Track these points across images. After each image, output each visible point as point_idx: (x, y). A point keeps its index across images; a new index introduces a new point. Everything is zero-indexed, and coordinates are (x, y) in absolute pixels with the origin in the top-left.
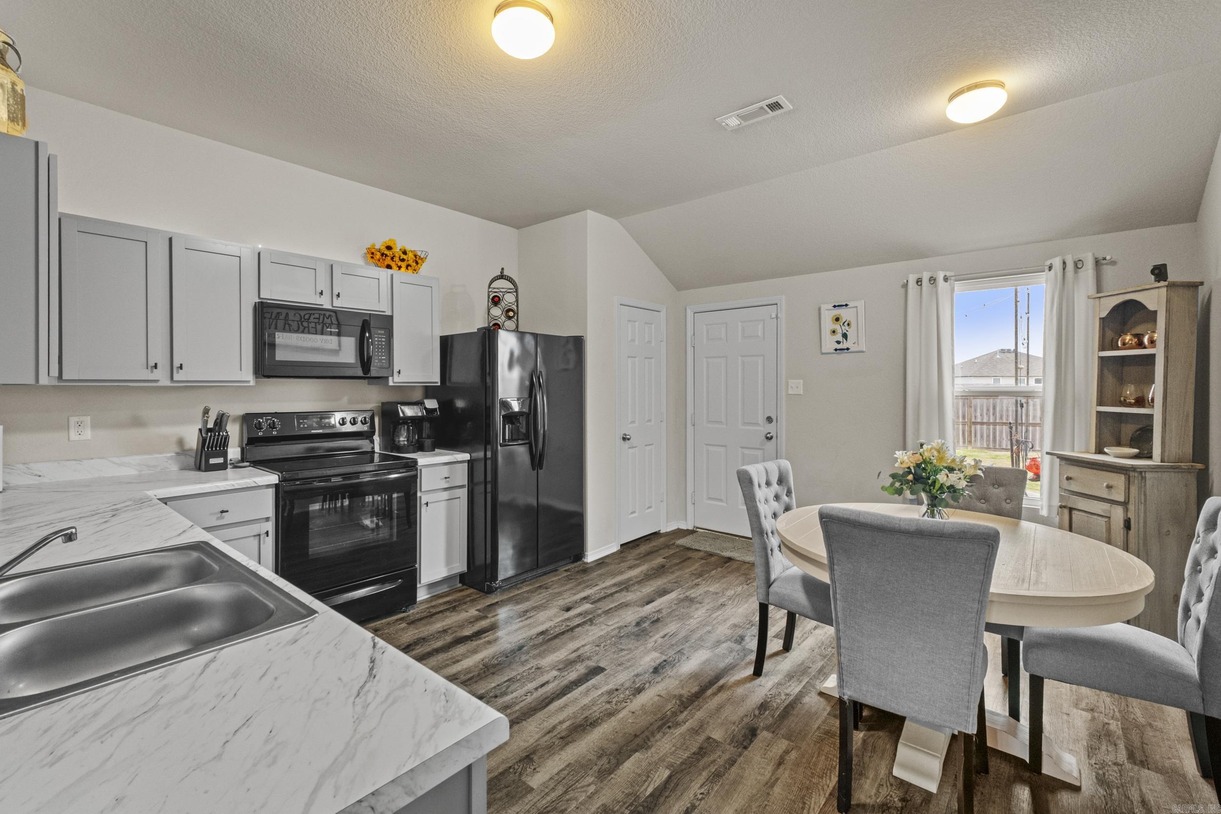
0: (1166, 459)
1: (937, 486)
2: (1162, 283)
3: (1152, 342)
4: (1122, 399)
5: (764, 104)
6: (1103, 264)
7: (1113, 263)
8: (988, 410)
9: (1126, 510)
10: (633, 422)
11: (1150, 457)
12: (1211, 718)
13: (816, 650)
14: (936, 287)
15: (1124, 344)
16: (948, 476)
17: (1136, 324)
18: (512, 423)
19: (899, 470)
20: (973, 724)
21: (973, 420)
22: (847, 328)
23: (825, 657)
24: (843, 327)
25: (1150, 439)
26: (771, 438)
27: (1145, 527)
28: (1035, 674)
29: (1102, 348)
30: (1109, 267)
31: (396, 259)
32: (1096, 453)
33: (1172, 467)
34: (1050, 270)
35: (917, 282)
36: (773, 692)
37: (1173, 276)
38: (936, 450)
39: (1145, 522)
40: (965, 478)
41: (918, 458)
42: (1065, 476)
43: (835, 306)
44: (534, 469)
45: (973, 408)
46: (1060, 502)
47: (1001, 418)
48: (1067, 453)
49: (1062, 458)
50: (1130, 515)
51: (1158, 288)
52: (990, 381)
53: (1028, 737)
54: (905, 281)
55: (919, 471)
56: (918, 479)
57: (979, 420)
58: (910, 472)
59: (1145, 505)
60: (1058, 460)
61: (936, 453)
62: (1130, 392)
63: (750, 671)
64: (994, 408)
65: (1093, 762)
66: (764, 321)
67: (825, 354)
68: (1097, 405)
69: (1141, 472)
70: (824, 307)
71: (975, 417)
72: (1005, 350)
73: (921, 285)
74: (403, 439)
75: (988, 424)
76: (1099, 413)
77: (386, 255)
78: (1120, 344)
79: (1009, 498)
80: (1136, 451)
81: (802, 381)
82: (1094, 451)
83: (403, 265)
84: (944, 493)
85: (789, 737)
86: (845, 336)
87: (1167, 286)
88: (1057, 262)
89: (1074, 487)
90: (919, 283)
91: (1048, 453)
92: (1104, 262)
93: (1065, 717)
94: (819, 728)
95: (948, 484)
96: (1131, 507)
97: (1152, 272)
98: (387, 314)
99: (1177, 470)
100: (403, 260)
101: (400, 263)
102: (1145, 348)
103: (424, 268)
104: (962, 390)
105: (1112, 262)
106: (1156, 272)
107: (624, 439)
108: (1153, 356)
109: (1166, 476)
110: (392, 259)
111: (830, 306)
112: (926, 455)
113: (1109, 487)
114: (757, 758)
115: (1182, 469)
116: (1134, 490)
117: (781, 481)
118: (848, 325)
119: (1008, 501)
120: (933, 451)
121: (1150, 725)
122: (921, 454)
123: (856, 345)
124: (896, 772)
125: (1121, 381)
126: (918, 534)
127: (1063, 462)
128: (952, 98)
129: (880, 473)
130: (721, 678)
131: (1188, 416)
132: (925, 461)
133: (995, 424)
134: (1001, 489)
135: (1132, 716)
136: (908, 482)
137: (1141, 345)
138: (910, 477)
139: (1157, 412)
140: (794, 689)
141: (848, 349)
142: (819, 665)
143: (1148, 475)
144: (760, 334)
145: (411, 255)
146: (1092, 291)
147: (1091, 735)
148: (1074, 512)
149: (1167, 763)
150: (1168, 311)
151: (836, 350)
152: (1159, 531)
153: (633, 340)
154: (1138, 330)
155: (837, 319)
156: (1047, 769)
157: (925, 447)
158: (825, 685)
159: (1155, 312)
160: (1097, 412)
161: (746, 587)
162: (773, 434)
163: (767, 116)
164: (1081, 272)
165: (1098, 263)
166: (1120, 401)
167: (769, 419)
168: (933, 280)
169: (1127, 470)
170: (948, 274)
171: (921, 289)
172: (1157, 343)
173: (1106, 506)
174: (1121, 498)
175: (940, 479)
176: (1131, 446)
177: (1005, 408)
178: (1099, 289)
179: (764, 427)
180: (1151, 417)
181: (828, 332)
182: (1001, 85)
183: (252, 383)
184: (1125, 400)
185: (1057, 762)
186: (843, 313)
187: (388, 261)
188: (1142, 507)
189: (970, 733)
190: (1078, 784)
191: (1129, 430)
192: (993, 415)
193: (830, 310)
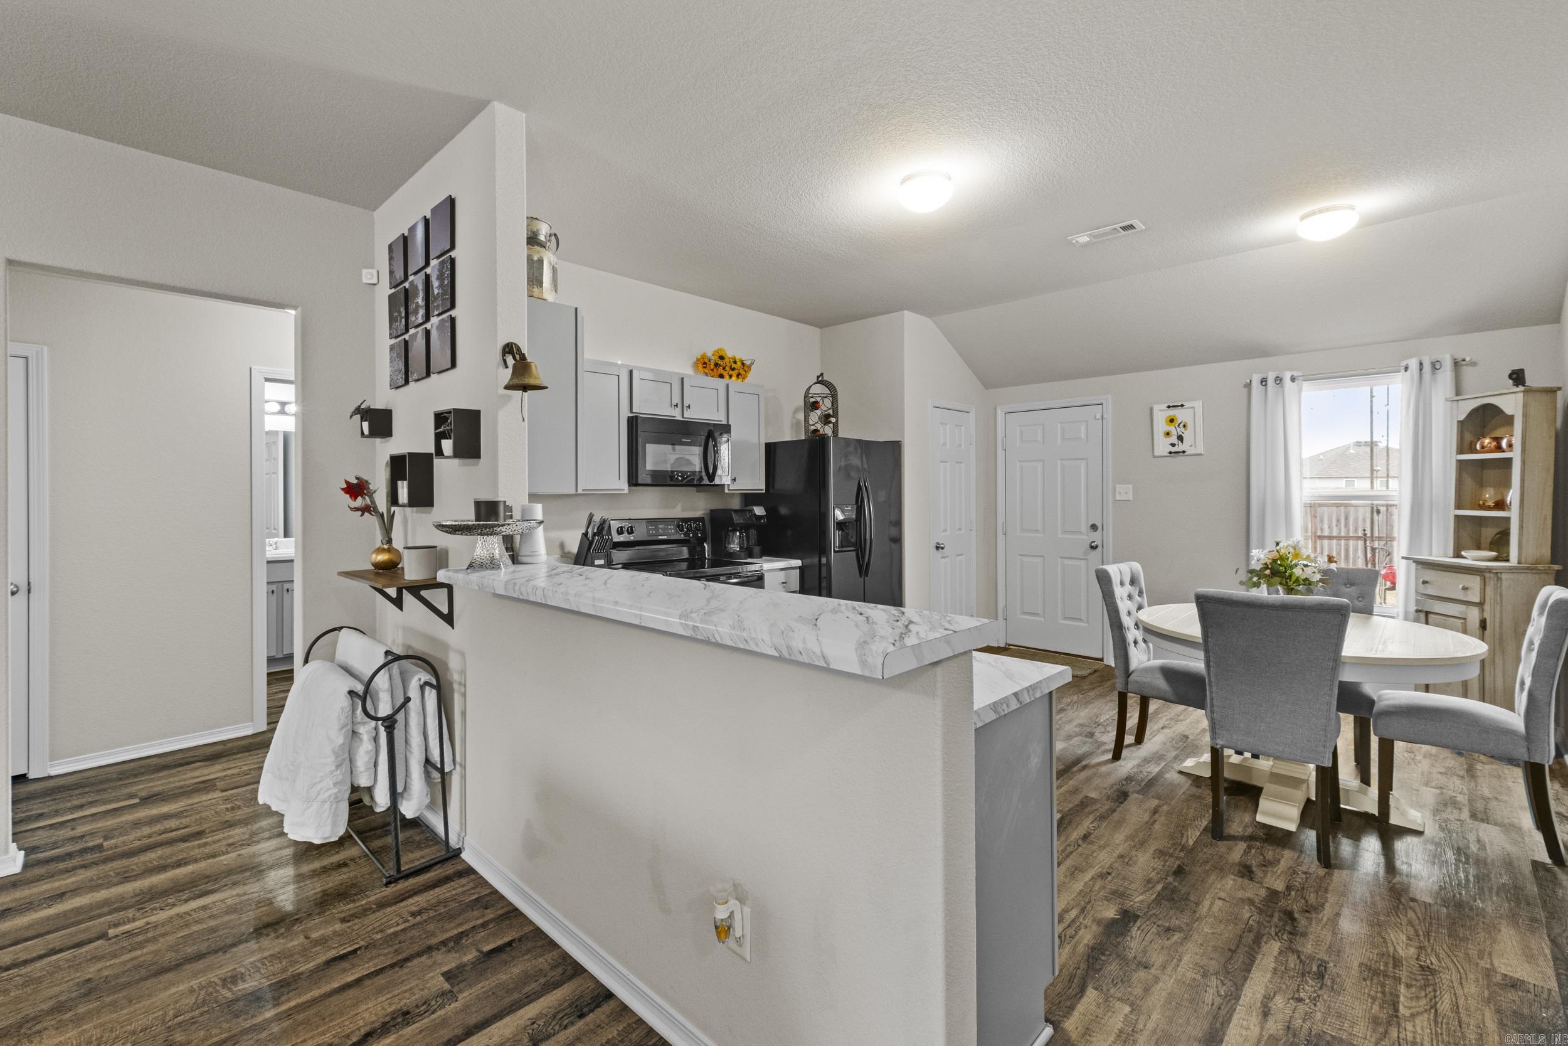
0: (1523, 561)
1: (1293, 579)
2: (1521, 388)
3: (1510, 446)
4: (1481, 502)
5: (1118, 226)
6: (1463, 365)
7: (1473, 364)
8: (1338, 521)
9: (1482, 611)
10: (945, 530)
11: (1508, 560)
12: (1535, 763)
13: (1168, 744)
14: (1282, 387)
15: (1483, 447)
16: (1303, 570)
17: (1495, 428)
18: (843, 530)
19: (1256, 565)
20: (1329, 759)
21: (1319, 534)
22: (1183, 430)
23: (1178, 748)
24: (1178, 428)
25: (1507, 543)
26: (1097, 547)
27: (1501, 626)
28: (1386, 737)
29: (1460, 451)
30: (1470, 368)
31: (727, 368)
32: (1454, 557)
33: (1527, 568)
34: (1406, 371)
35: (1262, 382)
36: (1135, 770)
37: (1530, 380)
38: (1292, 547)
39: (1501, 623)
40: (1319, 572)
41: (1275, 555)
42: (1421, 580)
43: (1169, 407)
44: (861, 577)
45: (1318, 519)
46: (1416, 606)
47: (1356, 530)
48: (1425, 557)
49: (1420, 563)
50: (1486, 616)
51: (1515, 393)
52: (1342, 483)
53: (1377, 796)
54: (1248, 381)
55: (1276, 567)
56: (1275, 573)
57: (1326, 533)
58: (1267, 568)
59: (1501, 606)
60: (1414, 564)
61: (1292, 550)
62: (1489, 495)
63: (1110, 756)
64: (1347, 518)
65: (1437, 818)
66: (1087, 421)
67: (1158, 457)
68: (1455, 509)
69: (1497, 573)
70: (1156, 408)
71: (1322, 529)
72: (1360, 442)
73: (1266, 385)
74: (735, 547)
75: (1339, 538)
76: (1457, 517)
77: (720, 366)
78: (1478, 447)
79: (1361, 596)
80: (1494, 554)
81: (1131, 486)
82: (1452, 555)
83: (734, 373)
84: (1300, 585)
85: (1159, 797)
86: (1180, 438)
87: (1524, 391)
88: (1413, 363)
89: (1431, 591)
90: (1264, 383)
91: (1403, 558)
92: (1464, 363)
93: (1415, 792)
94: (1184, 793)
95: (1304, 577)
96: (1487, 607)
97: (1510, 376)
98: (723, 423)
99: (1534, 571)
100: (733, 369)
101: (731, 372)
102: (1504, 451)
103: (752, 377)
104: (1311, 495)
105: (1471, 363)
106: (1514, 376)
107: (937, 548)
108: (1509, 461)
109: (1522, 577)
110: (724, 368)
111: (1164, 407)
112: (1282, 551)
113: (1465, 589)
114: (1134, 809)
115: (1539, 570)
116: (1489, 591)
117: (1133, 582)
118: (1184, 426)
119: (1360, 599)
120: (1290, 548)
121: (1496, 798)
122: (1277, 551)
123: (1193, 447)
124: (1260, 818)
125: (1481, 484)
126: (1284, 607)
127: (1420, 567)
128: (1303, 218)
129: (1238, 569)
130: (1082, 760)
131: (1545, 519)
132: (1281, 558)
133: (1347, 538)
134: (1353, 588)
135: (1480, 792)
136: (1266, 576)
137: (1499, 448)
138: (1268, 572)
139: (1514, 514)
140: (1154, 769)
141: (1184, 452)
142: (1174, 753)
143: (1504, 576)
144: (1083, 435)
145: (739, 364)
146: (1450, 391)
147: (1438, 803)
148: (1431, 616)
149: (1506, 821)
150: (1525, 415)
151: (1170, 453)
152: (1515, 630)
153: (945, 444)
154: (1497, 434)
155: (1172, 421)
156: (1395, 819)
157: (1281, 545)
158: (1184, 765)
159: (1512, 416)
160: (1455, 516)
161: (1081, 696)
162: (1098, 542)
163: (1119, 235)
164: (1439, 374)
165: (1457, 364)
166: (1479, 505)
167: (1094, 527)
168: (1279, 380)
169: (1483, 572)
170: (1295, 374)
171: (1266, 388)
172: (1514, 447)
173: (1462, 608)
174: (1477, 600)
175: (1296, 573)
176: (1491, 550)
177: (1360, 519)
178: (1458, 392)
179: (1087, 535)
180: (1508, 519)
181: (1162, 435)
182: (1352, 208)
183: (626, 491)
184: (1484, 504)
185: (1403, 814)
186: (1178, 414)
187: (721, 370)
188: (1498, 608)
189: (1326, 765)
190: (1422, 830)
191: (1489, 533)
192: (1345, 527)
193: (1164, 410)
